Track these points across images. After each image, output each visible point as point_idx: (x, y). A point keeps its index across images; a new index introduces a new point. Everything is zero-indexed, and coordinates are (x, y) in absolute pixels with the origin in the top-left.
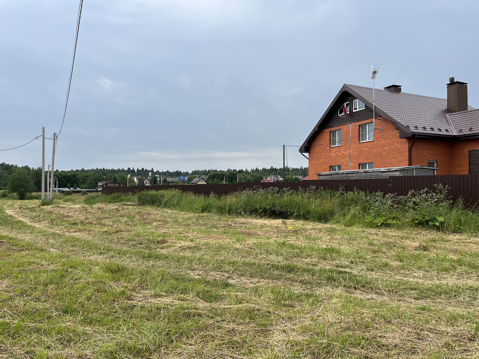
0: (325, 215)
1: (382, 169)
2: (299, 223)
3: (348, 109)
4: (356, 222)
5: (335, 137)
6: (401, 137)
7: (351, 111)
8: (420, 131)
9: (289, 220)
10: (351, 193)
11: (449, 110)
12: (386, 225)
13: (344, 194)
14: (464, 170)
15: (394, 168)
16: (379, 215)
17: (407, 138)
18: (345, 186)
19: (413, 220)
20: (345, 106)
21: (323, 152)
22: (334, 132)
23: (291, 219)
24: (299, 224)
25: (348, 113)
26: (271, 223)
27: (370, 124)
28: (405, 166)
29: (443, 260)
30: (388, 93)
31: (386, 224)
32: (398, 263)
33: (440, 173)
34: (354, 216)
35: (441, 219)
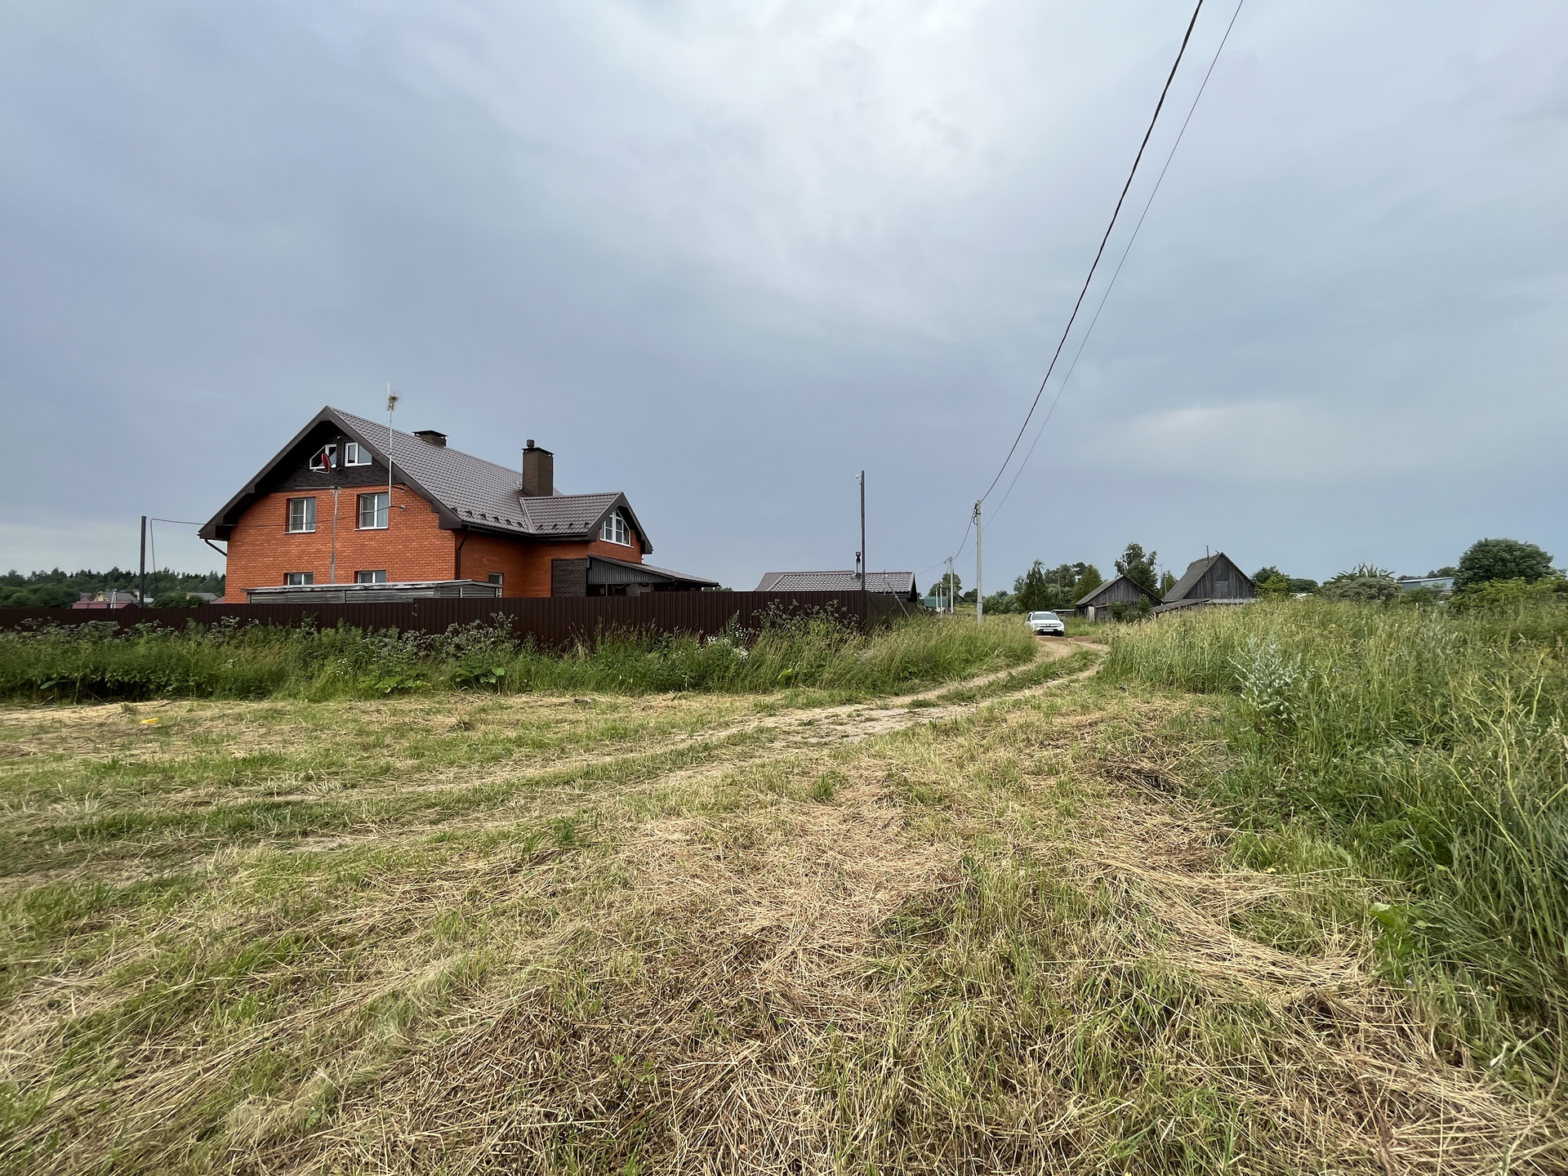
0: (261, 682)
1: (401, 585)
2: (179, 707)
3: (334, 457)
4: (336, 690)
5: (299, 512)
6: (443, 526)
7: (340, 462)
8: (477, 519)
9: (148, 703)
10: (331, 631)
11: (524, 492)
12: (401, 691)
13: (312, 634)
14: (544, 591)
15: (424, 584)
16: (389, 673)
17: (454, 530)
18: (315, 618)
19: (453, 678)
20: (327, 452)
21: (268, 542)
22: (298, 503)
23: (156, 700)
24: (180, 709)
25: (334, 466)
26: (84, 714)
27: (381, 496)
28: (448, 579)
29: (493, 742)
30: (419, 440)
31: (402, 689)
32: (410, 762)
33: (508, 594)
34: (334, 679)
35: (500, 672)
